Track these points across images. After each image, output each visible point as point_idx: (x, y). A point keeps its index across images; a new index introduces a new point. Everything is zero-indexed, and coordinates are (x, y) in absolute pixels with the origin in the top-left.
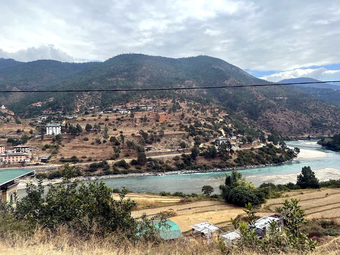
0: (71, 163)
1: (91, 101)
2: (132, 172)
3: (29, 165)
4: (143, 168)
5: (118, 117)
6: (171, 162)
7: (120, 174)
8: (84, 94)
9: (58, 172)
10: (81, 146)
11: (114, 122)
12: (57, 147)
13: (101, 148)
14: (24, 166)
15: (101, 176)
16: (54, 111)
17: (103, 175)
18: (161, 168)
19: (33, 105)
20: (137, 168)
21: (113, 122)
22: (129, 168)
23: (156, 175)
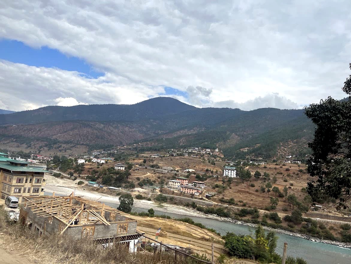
0: (227, 204)
1: (295, 150)
2: (282, 228)
3: (196, 198)
4: (297, 227)
5: (301, 168)
6: (337, 230)
7: (268, 226)
8: (290, 142)
9: (213, 209)
10: (246, 191)
11: (295, 173)
12: (224, 188)
13: (263, 197)
14: (192, 198)
15: (247, 222)
16: (256, 157)
17: (250, 222)
18: (318, 233)
19: (242, 150)
20: (289, 226)
21: (293, 173)
22: (280, 223)
23: (308, 239)
